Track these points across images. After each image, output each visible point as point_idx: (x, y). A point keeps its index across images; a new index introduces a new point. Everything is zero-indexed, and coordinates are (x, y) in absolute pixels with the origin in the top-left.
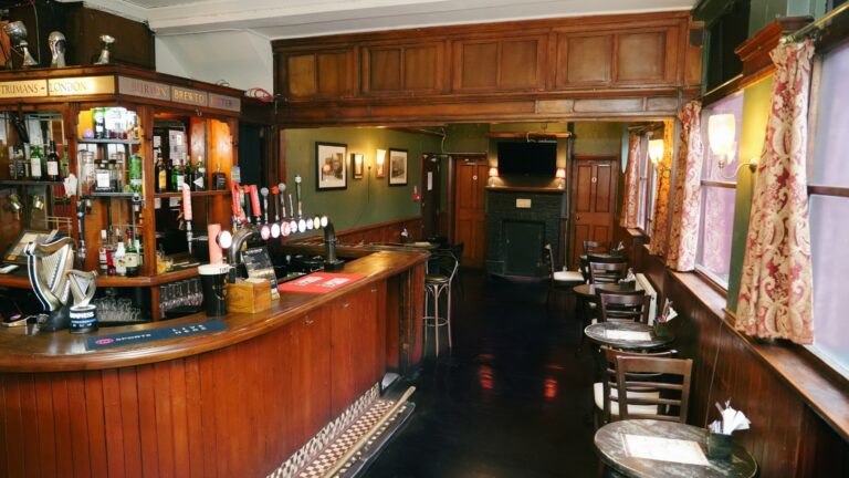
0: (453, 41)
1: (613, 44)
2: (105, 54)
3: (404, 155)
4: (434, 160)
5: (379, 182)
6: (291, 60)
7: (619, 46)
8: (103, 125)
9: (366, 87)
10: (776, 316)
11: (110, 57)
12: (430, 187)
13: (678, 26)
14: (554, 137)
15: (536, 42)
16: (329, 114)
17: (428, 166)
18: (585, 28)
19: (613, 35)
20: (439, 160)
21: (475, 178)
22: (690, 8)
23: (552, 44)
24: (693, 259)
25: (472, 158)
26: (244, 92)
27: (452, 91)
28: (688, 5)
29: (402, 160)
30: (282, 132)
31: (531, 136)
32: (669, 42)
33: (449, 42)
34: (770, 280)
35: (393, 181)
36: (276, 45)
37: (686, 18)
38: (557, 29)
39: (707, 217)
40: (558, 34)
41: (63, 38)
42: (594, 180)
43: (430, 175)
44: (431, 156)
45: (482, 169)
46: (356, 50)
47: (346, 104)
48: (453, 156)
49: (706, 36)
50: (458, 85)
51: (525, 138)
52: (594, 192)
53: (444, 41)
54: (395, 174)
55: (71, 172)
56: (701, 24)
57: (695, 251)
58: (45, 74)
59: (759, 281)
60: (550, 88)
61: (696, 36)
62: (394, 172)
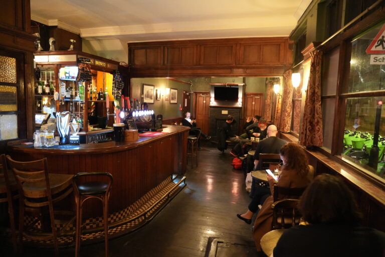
0: (200, 46)
1: (260, 49)
2: (72, 46)
3: (176, 91)
4: (188, 94)
5: (167, 102)
6: (136, 51)
7: (263, 48)
8: (69, 73)
9: (166, 62)
10: (312, 138)
11: (74, 48)
12: (186, 105)
13: (285, 42)
14: (237, 85)
15: (232, 47)
16: (151, 72)
17: (186, 96)
18: (251, 42)
19: (261, 45)
20: (190, 94)
21: (205, 102)
22: (288, 36)
23: (238, 48)
24: (289, 128)
25: (203, 93)
26: (119, 63)
27: (200, 65)
28: (287, 35)
29: (175, 93)
30: (131, 79)
31: (228, 85)
32: (281, 48)
33: (199, 46)
34: (310, 126)
35: (172, 102)
36: (129, 45)
37: (287, 39)
38: (240, 42)
39: (295, 112)
40: (240, 44)
41: (54, 40)
42: (254, 103)
43: (186, 100)
44: (186, 92)
45: (208, 99)
46: (162, 47)
47: (157, 69)
48: (195, 92)
49: (294, 46)
50: (202, 62)
51: (226, 86)
52: (253, 108)
53: (197, 46)
54: (173, 99)
55: (56, 91)
56: (293, 42)
57: (290, 125)
58: (48, 53)
59: (306, 127)
60: (237, 64)
61: (290, 46)
62: (172, 98)
